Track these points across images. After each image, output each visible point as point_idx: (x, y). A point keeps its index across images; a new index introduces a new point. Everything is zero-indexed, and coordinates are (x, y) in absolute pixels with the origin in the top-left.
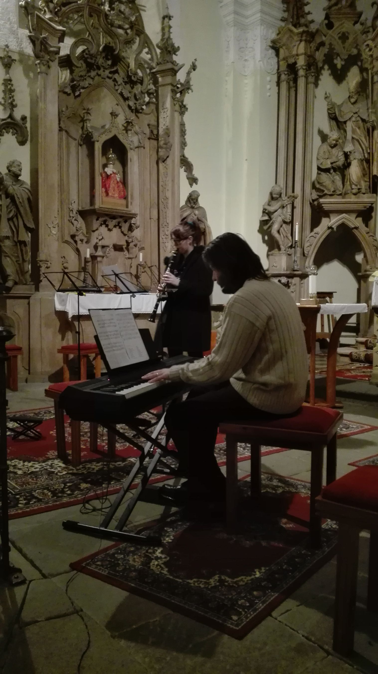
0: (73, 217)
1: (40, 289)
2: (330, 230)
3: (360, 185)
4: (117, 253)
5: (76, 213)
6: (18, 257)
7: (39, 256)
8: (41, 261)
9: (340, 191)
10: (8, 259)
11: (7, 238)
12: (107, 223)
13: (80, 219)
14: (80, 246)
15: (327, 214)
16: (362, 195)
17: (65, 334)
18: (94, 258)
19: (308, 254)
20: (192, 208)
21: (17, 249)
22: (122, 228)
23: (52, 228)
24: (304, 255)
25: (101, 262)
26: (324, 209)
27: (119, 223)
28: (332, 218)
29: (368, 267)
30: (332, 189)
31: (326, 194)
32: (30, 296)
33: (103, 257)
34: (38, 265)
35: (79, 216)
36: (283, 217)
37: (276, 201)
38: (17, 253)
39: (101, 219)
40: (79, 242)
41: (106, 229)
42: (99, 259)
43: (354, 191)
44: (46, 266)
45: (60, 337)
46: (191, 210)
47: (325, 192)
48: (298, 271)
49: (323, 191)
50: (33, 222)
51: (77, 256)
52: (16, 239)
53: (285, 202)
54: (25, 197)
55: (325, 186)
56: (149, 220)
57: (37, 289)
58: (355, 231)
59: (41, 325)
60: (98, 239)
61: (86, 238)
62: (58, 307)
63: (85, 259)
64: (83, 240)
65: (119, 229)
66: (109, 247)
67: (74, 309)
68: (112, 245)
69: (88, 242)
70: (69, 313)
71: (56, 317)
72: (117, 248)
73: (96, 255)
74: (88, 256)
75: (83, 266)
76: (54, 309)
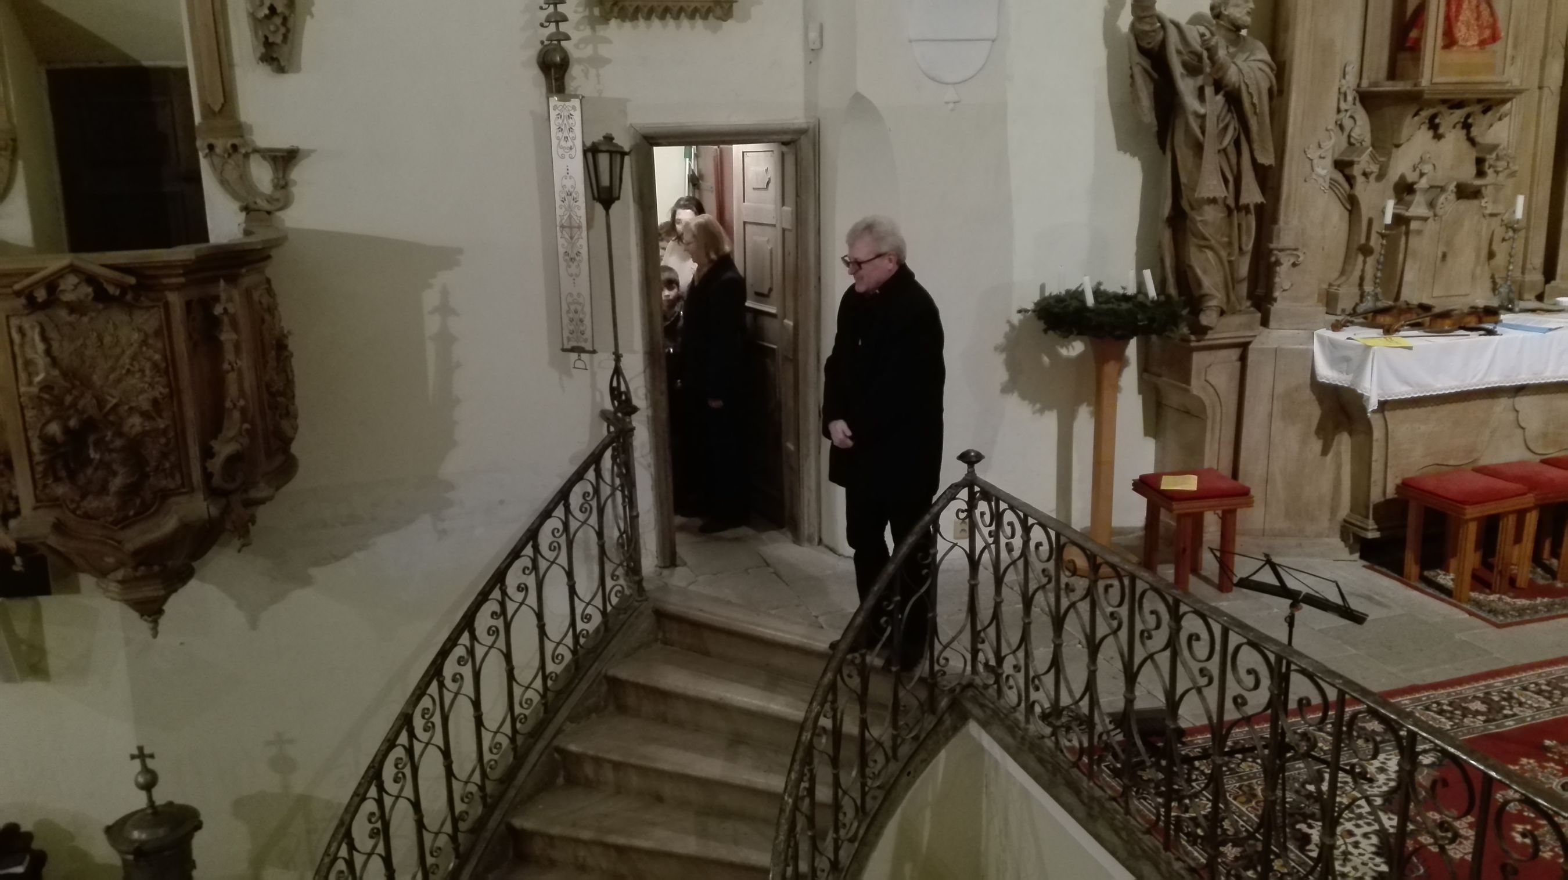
0: (1346, 111)
1: (1272, 323)
4: (1465, 205)
5: (1355, 99)
6: (1230, 244)
7: (1278, 238)
8: (1281, 250)
10: (1210, 254)
11: (1213, 201)
12: (1437, 121)
13: (1361, 114)
14: (1367, 192)
17: (1333, 439)
18: (1400, 220)
21: (1231, 224)
22: (1472, 129)
23: (1315, 162)
25: (1419, 232)
27: (1468, 116)
32: (1249, 343)
33: (1425, 219)
34: (1273, 259)
35: (1362, 106)
38: (1230, 236)
39: (1427, 113)
40: (1360, 180)
41: (1431, 133)
42: (1414, 225)
44: (1292, 261)
45: (1317, 445)
50: (1271, 149)
52: (1231, 202)
54: (1265, 86)
56: (1536, 92)
57: (1265, 323)
59: (1271, 415)
60: (1418, 170)
61: (1378, 166)
62: (1326, 373)
63: (1370, 222)
64: (1372, 173)
65: (1464, 132)
66: (1442, 189)
67: (1381, 385)
68: (1455, 183)
69: (1381, 176)
70: (1368, 398)
71: (1314, 398)
72: (1466, 193)
73: (1408, 214)
74: (1388, 219)
75: (1363, 241)
76: (1309, 376)
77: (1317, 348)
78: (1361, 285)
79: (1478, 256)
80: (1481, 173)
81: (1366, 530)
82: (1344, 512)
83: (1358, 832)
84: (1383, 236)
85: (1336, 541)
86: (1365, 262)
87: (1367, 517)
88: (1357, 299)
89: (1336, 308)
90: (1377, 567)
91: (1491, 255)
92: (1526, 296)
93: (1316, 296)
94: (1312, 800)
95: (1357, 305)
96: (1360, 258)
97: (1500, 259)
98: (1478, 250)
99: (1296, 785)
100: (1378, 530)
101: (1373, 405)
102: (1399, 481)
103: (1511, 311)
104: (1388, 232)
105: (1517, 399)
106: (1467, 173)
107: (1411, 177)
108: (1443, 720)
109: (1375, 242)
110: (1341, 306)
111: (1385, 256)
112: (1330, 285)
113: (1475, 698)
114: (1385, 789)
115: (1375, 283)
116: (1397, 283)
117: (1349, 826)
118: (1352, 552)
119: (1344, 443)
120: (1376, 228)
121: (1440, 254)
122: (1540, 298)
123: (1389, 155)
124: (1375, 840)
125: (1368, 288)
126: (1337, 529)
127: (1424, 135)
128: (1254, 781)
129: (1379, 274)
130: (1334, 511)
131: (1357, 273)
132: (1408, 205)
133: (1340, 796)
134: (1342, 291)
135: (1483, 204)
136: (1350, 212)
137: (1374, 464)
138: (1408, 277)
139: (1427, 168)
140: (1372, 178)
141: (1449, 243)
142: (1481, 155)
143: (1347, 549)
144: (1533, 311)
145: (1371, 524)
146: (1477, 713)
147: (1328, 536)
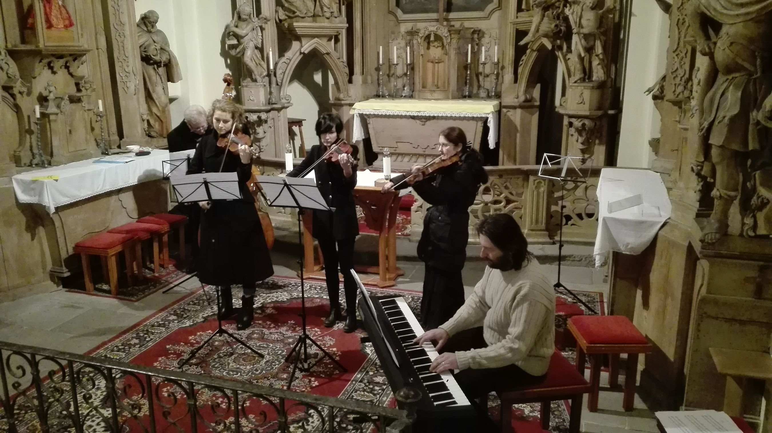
2: (302, 55)
3: (332, 8)
4: (74, 106)
9: (311, 13)
12: (52, 65)
13: (11, 62)
14: (22, 101)
15: (298, 38)
16: (334, 18)
17: (35, 231)
18: (43, 115)
19: (282, 83)
20: (149, 32)
22: (70, 69)
24: (277, 85)
25: (55, 121)
26: (297, 33)
27: (67, 62)
28: (303, 43)
29: (342, 96)
30: (305, 12)
31: (298, 16)
33: (57, 114)
35: (8, 57)
36: (255, 42)
37: (246, 22)
39: (45, 61)
40: (18, 96)
41: (50, 71)
42: (52, 117)
43: (328, 15)
46: (147, 34)
47: (297, 14)
48: (276, 104)
49: (294, 12)
51: (15, 114)
53: (255, 23)
55: (297, 8)
56: (96, 51)
58: (327, 57)
60: (48, 90)
61: (26, 88)
62: (24, 198)
63: (29, 117)
64: (24, 92)
65: (66, 70)
66: (62, 99)
67: (54, 200)
68: (67, 96)
69: (29, 93)
70: (49, 207)
71: (20, 212)
72: (74, 100)
73: (47, 112)
74: (38, 115)
75: (27, 127)
76: (14, 201)
77: (15, 185)
78: (31, 150)
79: (86, 130)
80: (79, 90)
81: (63, 273)
82: (49, 266)
83: (94, 424)
84: (37, 124)
85: (49, 283)
86: (31, 138)
87: (61, 266)
88: (31, 158)
89: (20, 163)
90: (72, 290)
91: (93, 129)
92: (113, 147)
93: (8, 158)
94: (67, 419)
95: (31, 160)
96: (28, 136)
97: (97, 130)
98: (86, 127)
99: (57, 414)
100: (69, 271)
101: (53, 210)
102: (73, 245)
103: (108, 154)
104: (39, 122)
105: (120, 195)
106: (73, 90)
107: (45, 94)
108: (121, 353)
109: (34, 127)
110: (23, 162)
111: (41, 135)
112: (15, 152)
113: (133, 338)
114: (102, 397)
115: (38, 148)
116: (50, 146)
117: (89, 423)
118: (58, 286)
119: (41, 231)
120: (32, 120)
121: (68, 131)
122: (119, 147)
123: (31, 82)
124: (103, 424)
125: (36, 151)
126: (48, 276)
127: (47, 72)
128: (34, 422)
129: (39, 144)
130: (44, 268)
131: (28, 144)
132: (47, 107)
133: (81, 410)
134: (22, 154)
135: (83, 105)
136: (17, 113)
137: (59, 240)
138: (55, 143)
139: (52, 89)
140: (25, 95)
141: (71, 125)
142: (77, 81)
143: (55, 285)
144: (118, 153)
145: (65, 269)
146: (135, 344)
147: (44, 281)
